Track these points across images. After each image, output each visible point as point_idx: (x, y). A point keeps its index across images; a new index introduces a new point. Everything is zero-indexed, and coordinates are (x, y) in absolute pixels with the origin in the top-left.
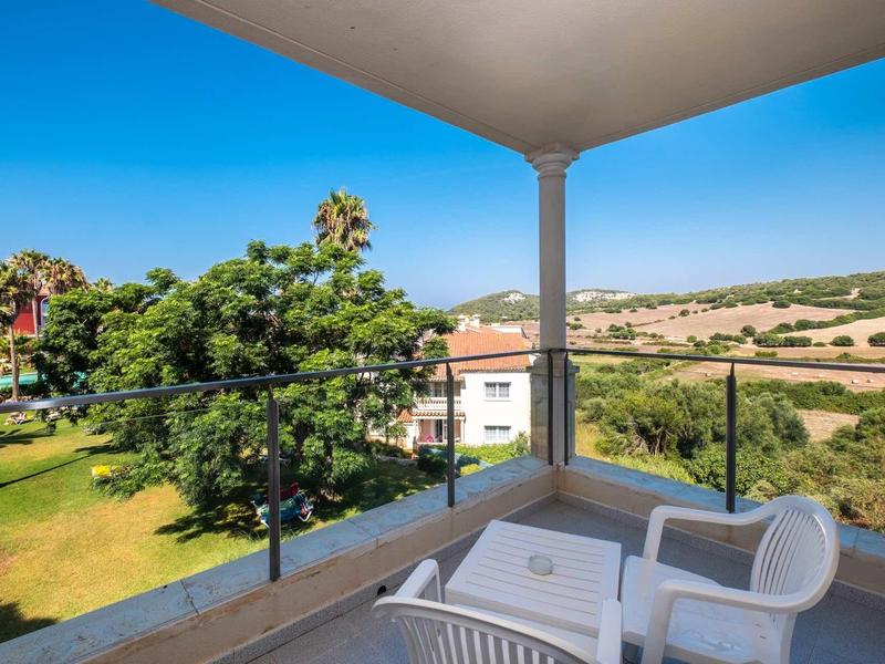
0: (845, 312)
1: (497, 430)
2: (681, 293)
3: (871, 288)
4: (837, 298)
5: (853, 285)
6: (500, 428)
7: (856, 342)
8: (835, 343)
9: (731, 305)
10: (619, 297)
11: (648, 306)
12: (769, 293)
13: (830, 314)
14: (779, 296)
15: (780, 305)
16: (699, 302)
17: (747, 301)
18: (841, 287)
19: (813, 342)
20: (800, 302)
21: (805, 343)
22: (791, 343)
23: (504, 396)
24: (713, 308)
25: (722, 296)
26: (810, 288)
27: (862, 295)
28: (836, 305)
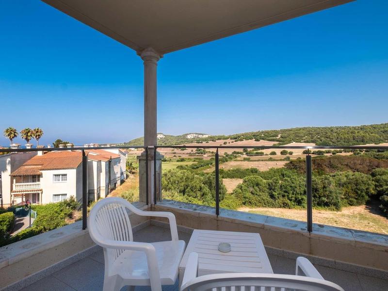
0: (276, 143)
1: (61, 196)
2: (226, 135)
3: (284, 134)
4: (274, 138)
5: (279, 133)
6: (62, 195)
7: (277, 154)
8: (271, 154)
9: (241, 140)
10: (204, 136)
11: (213, 141)
12: (254, 136)
13: (271, 144)
14: (257, 137)
15: (257, 140)
16: (231, 139)
17: (247, 139)
18: (275, 133)
19: (264, 154)
20: (263, 139)
21: (262, 154)
22: (257, 154)
23: (64, 180)
24: (235, 141)
25: (239, 137)
26: (266, 134)
27: (281, 137)
28: (273, 140)
